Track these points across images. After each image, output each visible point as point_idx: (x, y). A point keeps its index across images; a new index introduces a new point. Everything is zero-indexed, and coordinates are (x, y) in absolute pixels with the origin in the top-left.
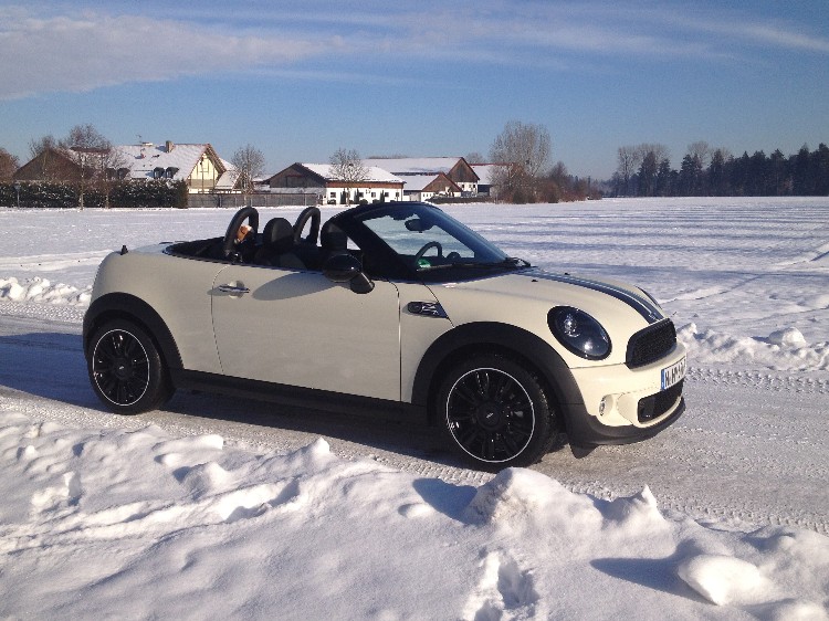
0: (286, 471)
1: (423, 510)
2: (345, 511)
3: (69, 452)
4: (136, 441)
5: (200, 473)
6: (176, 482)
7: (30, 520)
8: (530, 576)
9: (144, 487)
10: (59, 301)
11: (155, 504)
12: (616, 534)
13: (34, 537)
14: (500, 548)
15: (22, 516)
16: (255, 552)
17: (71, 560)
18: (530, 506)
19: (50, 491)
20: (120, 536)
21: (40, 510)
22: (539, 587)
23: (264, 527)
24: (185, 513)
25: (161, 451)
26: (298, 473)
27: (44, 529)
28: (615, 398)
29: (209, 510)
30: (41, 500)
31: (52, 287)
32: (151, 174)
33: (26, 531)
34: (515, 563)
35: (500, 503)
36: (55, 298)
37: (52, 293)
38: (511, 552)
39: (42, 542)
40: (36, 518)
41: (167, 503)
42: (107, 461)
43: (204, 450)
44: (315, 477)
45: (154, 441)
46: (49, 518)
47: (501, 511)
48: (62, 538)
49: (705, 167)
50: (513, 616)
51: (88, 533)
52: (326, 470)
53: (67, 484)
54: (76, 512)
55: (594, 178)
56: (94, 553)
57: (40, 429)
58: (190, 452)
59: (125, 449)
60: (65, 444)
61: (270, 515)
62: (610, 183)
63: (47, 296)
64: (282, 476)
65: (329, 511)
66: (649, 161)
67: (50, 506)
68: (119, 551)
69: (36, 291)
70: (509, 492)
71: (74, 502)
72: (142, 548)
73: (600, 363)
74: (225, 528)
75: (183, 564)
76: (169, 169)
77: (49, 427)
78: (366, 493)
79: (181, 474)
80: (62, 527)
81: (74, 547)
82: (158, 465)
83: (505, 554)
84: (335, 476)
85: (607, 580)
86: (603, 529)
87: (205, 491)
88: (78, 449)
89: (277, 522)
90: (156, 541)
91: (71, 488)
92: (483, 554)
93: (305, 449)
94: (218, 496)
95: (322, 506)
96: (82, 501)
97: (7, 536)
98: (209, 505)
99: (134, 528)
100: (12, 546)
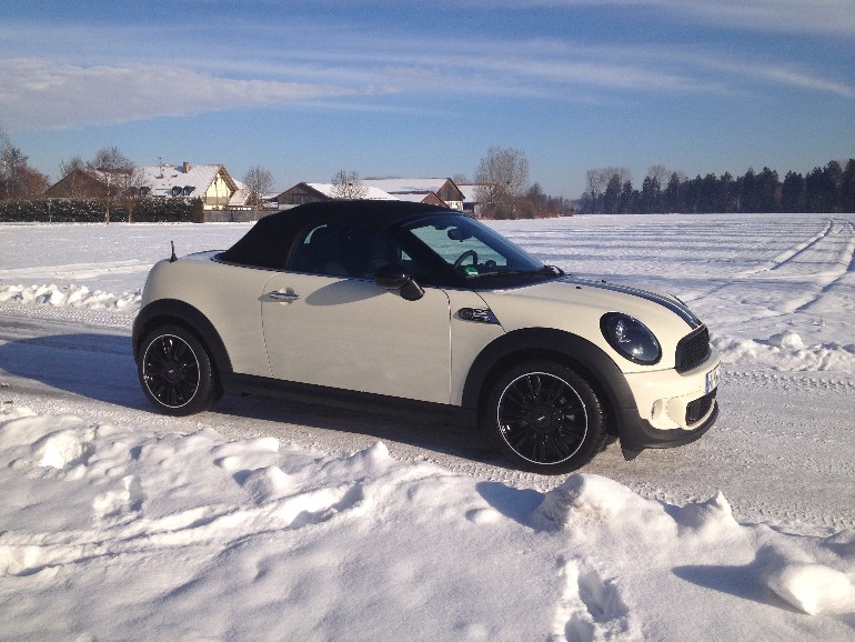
0: (347, 475)
1: (491, 516)
2: (411, 516)
3: (127, 455)
4: (193, 444)
5: (262, 477)
6: (237, 486)
7: (94, 526)
8: (614, 587)
9: (205, 491)
10: (97, 307)
11: (219, 509)
12: (694, 541)
13: (99, 544)
14: (577, 556)
15: (85, 522)
16: (327, 560)
17: (141, 568)
18: (603, 513)
19: (111, 495)
20: (187, 542)
21: (102, 515)
22: (626, 598)
23: (331, 533)
24: (249, 518)
25: (220, 454)
26: (360, 476)
27: (108, 535)
28: (665, 402)
29: (272, 515)
30: (102, 505)
31: (91, 294)
32: (171, 192)
33: (90, 538)
34: (595, 571)
35: (572, 509)
36: (94, 304)
37: (91, 299)
38: (590, 560)
39: (108, 549)
40: (99, 524)
41: (231, 508)
42: (166, 465)
43: (262, 453)
44: (378, 482)
45: (212, 444)
46: (112, 523)
47: (574, 518)
48: (128, 545)
49: (663, 188)
50: (606, 630)
51: (154, 540)
52: (388, 474)
53: (127, 487)
54: (139, 518)
55: (565, 198)
56: (163, 562)
57: (96, 432)
58: (248, 456)
59: (183, 453)
60: (123, 447)
61: (338, 520)
62: (579, 202)
63: (86, 302)
64: (343, 480)
65: (395, 516)
66: (614, 182)
67: (111, 510)
68: (188, 559)
69: (76, 297)
70: (581, 499)
71: (136, 506)
72: (212, 555)
73: (650, 368)
74: (292, 533)
75: (255, 573)
76: (186, 188)
77: (105, 430)
78: (431, 497)
79: (241, 477)
80: (126, 533)
81: (142, 555)
82: (218, 468)
83: (584, 562)
84: (397, 480)
85: (692, 589)
86: (679, 535)
87: (268, 495)
88: (136, 452)
89: (344, 527)
90: (223, 548)
91: (131, 491)
92: (561, 562)
93: (364, 453)
94: (282, 500)
95: (387, 510)
96: (144, 506)
97: (71, 544)
98: (274, 509)
99: (201, 534)
100: (77, 554)
